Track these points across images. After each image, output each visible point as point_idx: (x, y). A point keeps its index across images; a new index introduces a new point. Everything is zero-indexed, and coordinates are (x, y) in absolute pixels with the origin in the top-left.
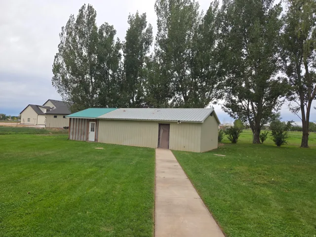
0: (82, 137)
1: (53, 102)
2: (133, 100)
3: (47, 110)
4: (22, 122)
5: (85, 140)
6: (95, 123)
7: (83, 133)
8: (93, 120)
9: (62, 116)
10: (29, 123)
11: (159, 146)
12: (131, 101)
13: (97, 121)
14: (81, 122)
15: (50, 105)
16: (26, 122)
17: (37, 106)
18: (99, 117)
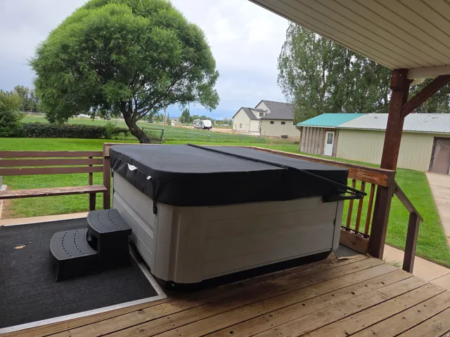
0: (316, 150)
1: (267, 103)
2: (386, 100)
3: (261, 115)
4: (234, 128)
5: (319, 153)
6: (334, 133)
7: (317, 144)
8: (331, 130)
9: (280, 122)
10: (240, 129)
11: (430, 170)
12: (383, 101)
13: (336, 130)
14: (315, 131)
15: (263, 107)
16: (238, 128)
17: (250, 109)
18: (340, 126)
